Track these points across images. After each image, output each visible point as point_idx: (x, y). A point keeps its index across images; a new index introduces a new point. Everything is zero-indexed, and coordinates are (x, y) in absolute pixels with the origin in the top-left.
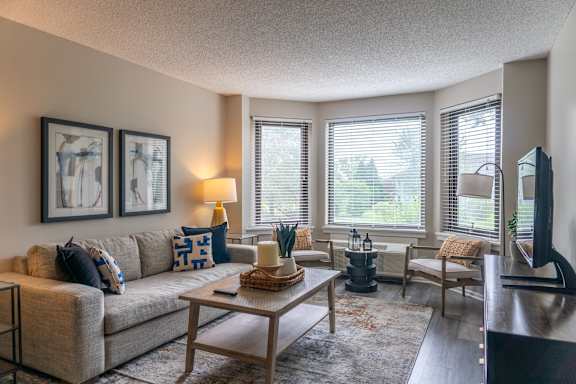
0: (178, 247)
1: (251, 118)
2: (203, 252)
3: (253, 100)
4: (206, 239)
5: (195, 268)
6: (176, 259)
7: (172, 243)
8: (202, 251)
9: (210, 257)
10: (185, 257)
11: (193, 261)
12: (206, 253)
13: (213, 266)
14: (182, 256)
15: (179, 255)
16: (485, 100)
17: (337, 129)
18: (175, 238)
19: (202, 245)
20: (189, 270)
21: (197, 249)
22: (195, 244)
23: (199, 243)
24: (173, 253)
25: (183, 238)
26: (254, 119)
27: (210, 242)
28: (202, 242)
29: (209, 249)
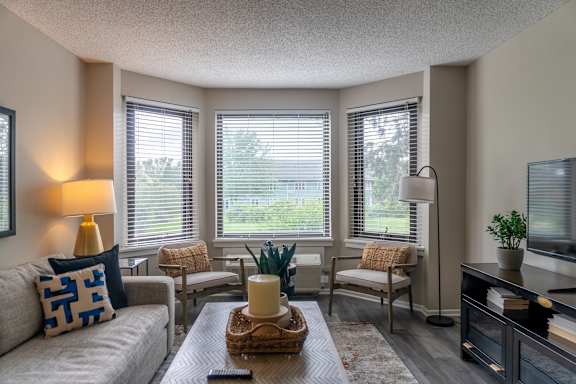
0: (49, 293)
1: (123, 97)
2: (96, 297)
3: (125, 73)
4: (97, 276)
5: (85, 325)
6: (49, 314)
7: (37, 288)
8: (95, 294)
9: (107, 303)
10: (68, 309)
11: (81, 315)
12: (101, 299)
13: (114, 316)
14: (62, 307)
15: (55, 306)
16: (403, 102)
17: (225, 121)
18: (43, 279)
19: (93, 285)
20: (74, 330)
21: (85, 293)
22: (81, 285)
23: (88, 284)
24: (41, 304)
25: (58, 278)
26: (128, 99)
27: (103, 279)
28: (92, 280)
29: (103, 291)
